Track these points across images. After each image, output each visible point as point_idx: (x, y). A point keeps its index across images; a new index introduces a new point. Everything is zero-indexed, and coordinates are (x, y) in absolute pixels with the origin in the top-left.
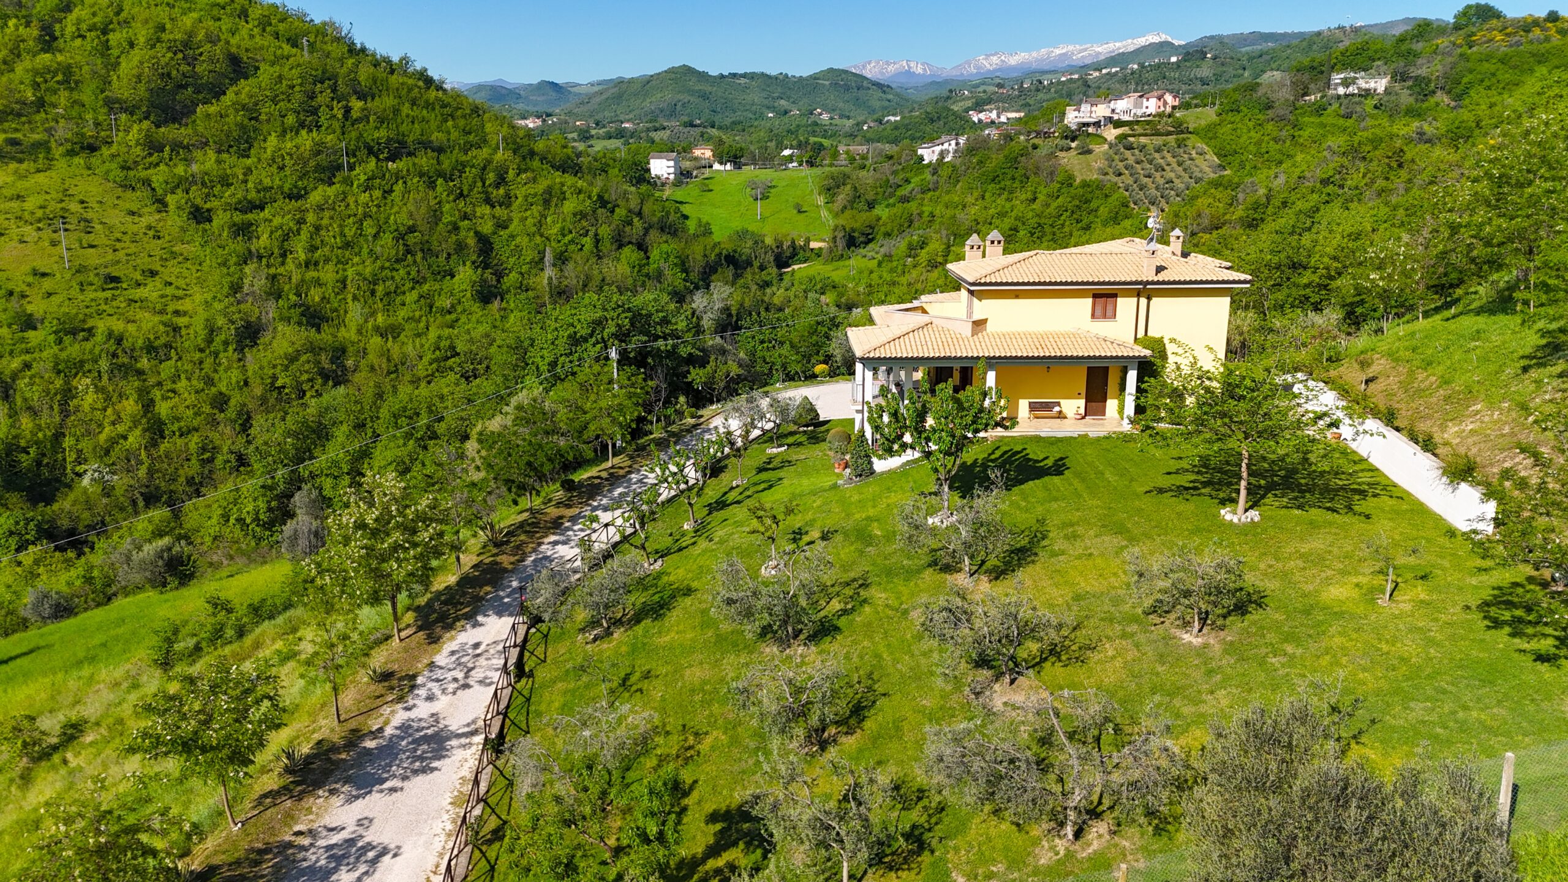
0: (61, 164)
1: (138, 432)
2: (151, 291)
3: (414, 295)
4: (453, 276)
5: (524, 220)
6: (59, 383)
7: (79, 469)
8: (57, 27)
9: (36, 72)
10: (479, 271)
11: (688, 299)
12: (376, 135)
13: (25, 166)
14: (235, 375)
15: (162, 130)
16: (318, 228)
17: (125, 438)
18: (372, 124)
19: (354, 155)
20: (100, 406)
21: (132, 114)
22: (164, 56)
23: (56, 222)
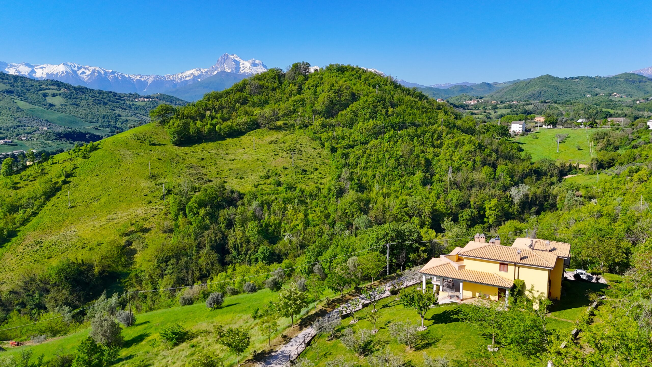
0: (297, 131)
1: (302, 224)
2: (315, 176)
3: (398, 182)
4: (414, 175)
5: (445, 153)
6: (283, 205)
7: (284, 234)
8: (303, 85)
9: (295, 101)
10: (424, 173)
11: (509, 190)
12: (396, 120)
13: (287, 132)
14: (334, 207)
15: (327, 120)
16: (370, 155)
17: (298, 225)
18: (395, 117)
19: (387, 128)
20: (293, 214)
21: (319, 115)
22: (332, 94)
23: (292, 151)
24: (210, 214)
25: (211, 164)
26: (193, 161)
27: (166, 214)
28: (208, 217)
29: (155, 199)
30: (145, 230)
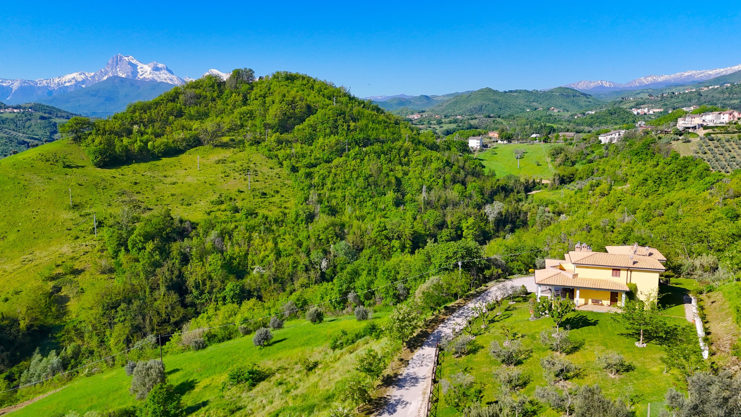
0: (248, 148)
1: (272, 254)
2: (277, 199)
3: (370, 203)
4: (385, 195)
5: (414, 171)
6: (248, 234)
7: (252, 267)
8: (248, 95)
9: (241, 114)
10: (396, 194)
11: (483, 208)
12: (359, 136)
13: (236, 149)
14: (305, 234)
15: (283, 135)
16: (336, 175)
17: (268, 256)
18: (358, 132)
19: (350, 145)
20: (260, 244)
21: (272, 129)
22: (285, 107)
23: (245, 171)
24: (158, 248)
25: (148, 189)
26: (125, 186)
27: (102, 251)
28: (157, 252)
29: (83, 234)
30: (77, 272)
